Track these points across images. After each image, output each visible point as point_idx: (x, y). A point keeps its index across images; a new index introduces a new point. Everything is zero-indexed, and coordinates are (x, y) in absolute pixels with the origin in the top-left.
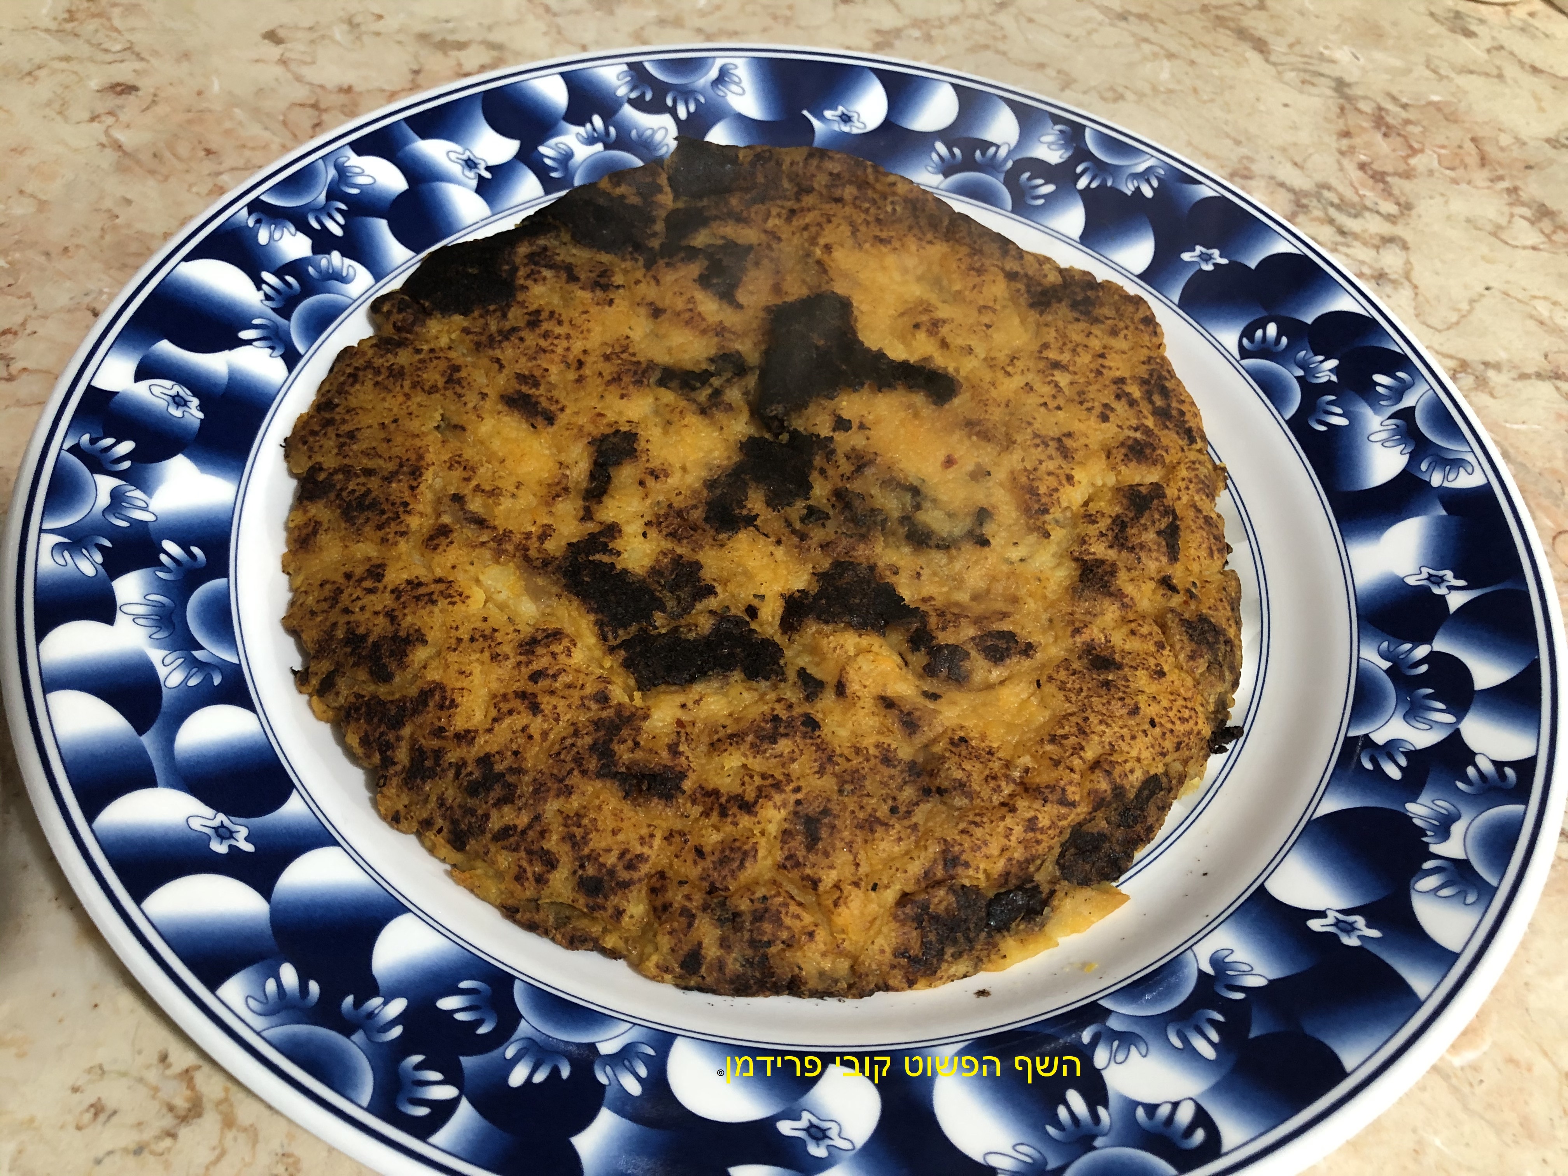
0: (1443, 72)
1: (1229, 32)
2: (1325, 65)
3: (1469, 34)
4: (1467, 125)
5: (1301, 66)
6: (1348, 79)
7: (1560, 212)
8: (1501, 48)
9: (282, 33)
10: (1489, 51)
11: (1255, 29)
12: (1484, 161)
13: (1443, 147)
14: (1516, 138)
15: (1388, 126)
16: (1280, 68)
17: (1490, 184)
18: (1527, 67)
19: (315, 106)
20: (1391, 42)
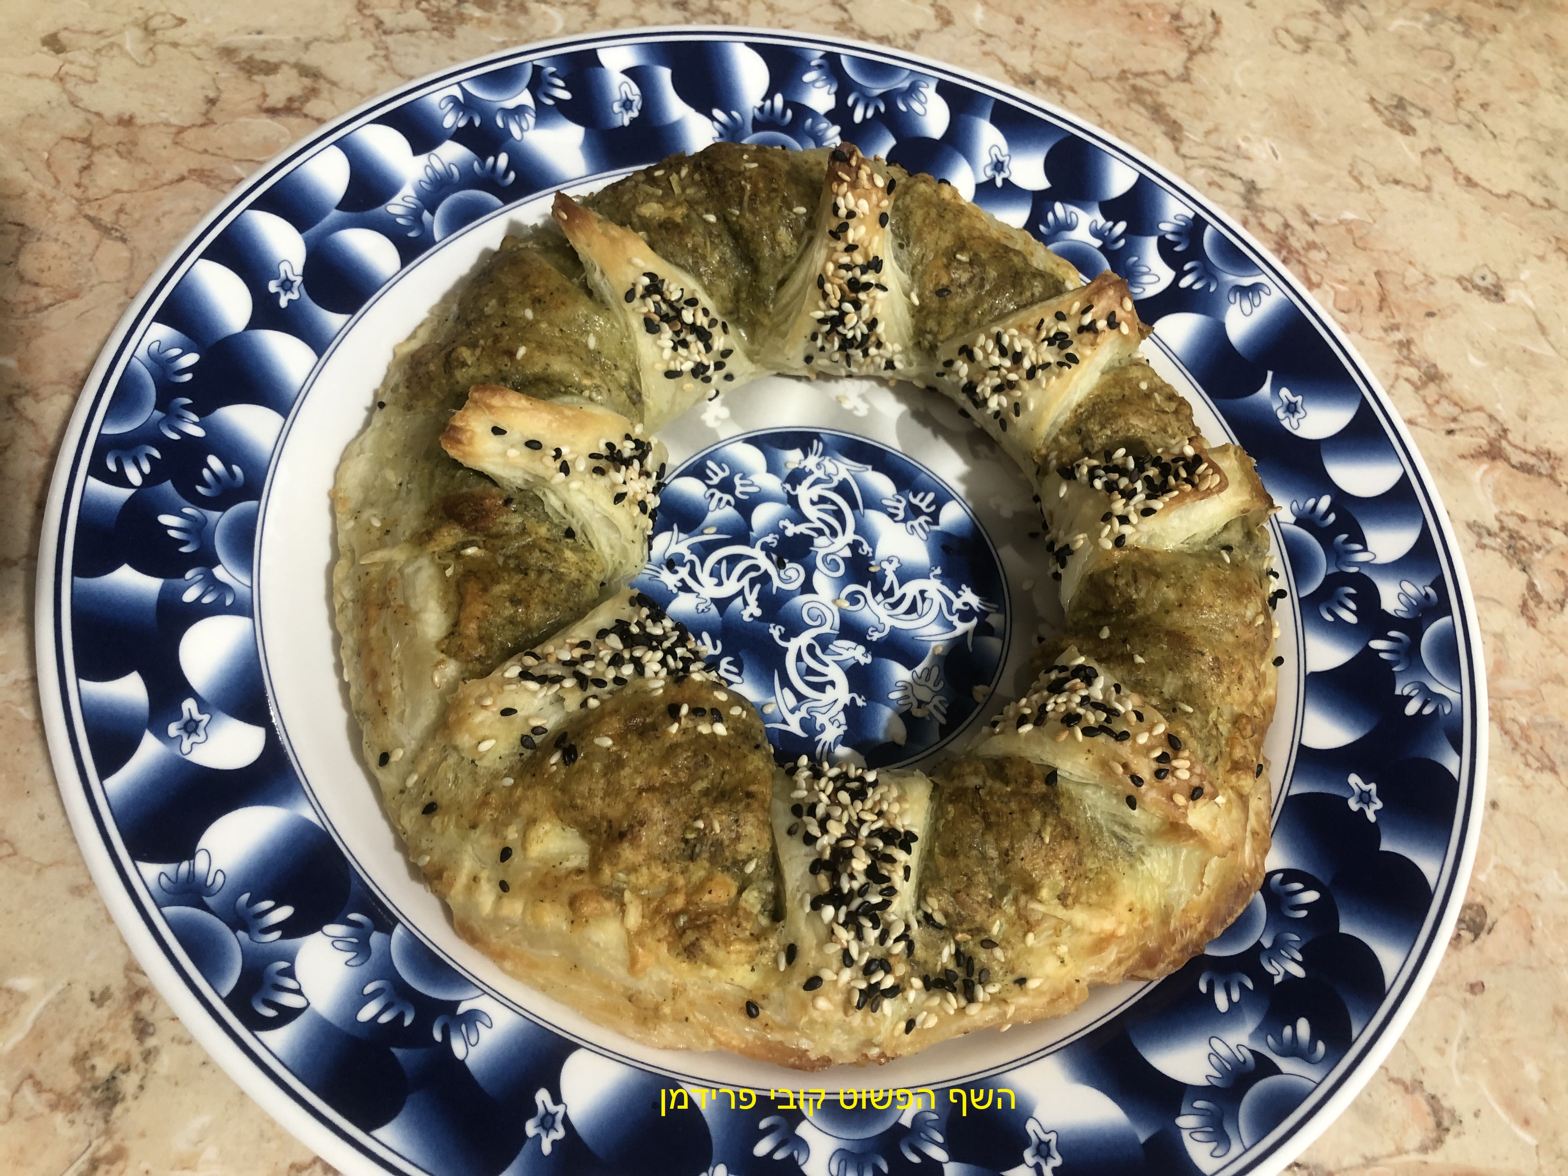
0: (1365, 181)
1: (1142, 110)
2: (1239, 162)
3: (1408, 130)
4: (1375, 255)
5: (1213, 162)
6: (1261, 184)
7: (1450, 376)
8: (1440, 150)
9: (64, 36)
10: (1423, 154)
11: (1173, 107)
12: (1383, 301)
13: (1343, 282)
14: (1425, 275)
15: (1290, 251)
16: (1189, 162)
17: (1383, 334)
18: (1461, 180)
19: (86, 142)
20: (1317, 137)
